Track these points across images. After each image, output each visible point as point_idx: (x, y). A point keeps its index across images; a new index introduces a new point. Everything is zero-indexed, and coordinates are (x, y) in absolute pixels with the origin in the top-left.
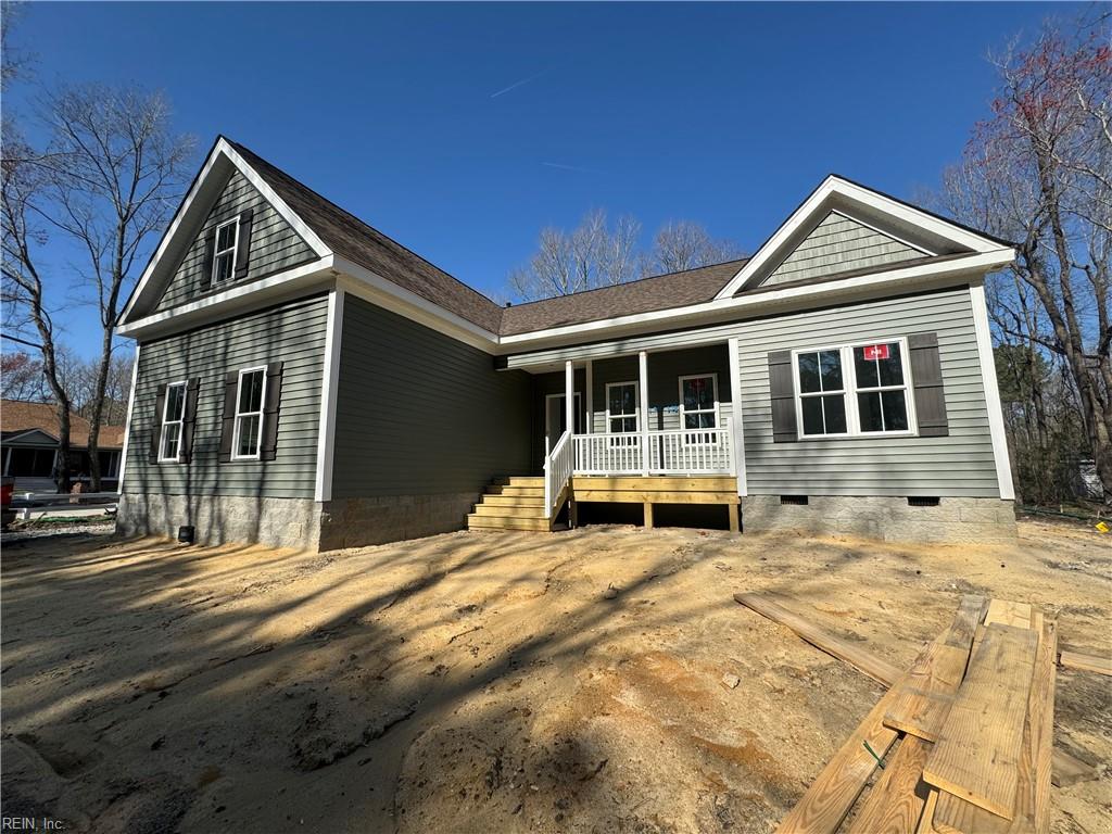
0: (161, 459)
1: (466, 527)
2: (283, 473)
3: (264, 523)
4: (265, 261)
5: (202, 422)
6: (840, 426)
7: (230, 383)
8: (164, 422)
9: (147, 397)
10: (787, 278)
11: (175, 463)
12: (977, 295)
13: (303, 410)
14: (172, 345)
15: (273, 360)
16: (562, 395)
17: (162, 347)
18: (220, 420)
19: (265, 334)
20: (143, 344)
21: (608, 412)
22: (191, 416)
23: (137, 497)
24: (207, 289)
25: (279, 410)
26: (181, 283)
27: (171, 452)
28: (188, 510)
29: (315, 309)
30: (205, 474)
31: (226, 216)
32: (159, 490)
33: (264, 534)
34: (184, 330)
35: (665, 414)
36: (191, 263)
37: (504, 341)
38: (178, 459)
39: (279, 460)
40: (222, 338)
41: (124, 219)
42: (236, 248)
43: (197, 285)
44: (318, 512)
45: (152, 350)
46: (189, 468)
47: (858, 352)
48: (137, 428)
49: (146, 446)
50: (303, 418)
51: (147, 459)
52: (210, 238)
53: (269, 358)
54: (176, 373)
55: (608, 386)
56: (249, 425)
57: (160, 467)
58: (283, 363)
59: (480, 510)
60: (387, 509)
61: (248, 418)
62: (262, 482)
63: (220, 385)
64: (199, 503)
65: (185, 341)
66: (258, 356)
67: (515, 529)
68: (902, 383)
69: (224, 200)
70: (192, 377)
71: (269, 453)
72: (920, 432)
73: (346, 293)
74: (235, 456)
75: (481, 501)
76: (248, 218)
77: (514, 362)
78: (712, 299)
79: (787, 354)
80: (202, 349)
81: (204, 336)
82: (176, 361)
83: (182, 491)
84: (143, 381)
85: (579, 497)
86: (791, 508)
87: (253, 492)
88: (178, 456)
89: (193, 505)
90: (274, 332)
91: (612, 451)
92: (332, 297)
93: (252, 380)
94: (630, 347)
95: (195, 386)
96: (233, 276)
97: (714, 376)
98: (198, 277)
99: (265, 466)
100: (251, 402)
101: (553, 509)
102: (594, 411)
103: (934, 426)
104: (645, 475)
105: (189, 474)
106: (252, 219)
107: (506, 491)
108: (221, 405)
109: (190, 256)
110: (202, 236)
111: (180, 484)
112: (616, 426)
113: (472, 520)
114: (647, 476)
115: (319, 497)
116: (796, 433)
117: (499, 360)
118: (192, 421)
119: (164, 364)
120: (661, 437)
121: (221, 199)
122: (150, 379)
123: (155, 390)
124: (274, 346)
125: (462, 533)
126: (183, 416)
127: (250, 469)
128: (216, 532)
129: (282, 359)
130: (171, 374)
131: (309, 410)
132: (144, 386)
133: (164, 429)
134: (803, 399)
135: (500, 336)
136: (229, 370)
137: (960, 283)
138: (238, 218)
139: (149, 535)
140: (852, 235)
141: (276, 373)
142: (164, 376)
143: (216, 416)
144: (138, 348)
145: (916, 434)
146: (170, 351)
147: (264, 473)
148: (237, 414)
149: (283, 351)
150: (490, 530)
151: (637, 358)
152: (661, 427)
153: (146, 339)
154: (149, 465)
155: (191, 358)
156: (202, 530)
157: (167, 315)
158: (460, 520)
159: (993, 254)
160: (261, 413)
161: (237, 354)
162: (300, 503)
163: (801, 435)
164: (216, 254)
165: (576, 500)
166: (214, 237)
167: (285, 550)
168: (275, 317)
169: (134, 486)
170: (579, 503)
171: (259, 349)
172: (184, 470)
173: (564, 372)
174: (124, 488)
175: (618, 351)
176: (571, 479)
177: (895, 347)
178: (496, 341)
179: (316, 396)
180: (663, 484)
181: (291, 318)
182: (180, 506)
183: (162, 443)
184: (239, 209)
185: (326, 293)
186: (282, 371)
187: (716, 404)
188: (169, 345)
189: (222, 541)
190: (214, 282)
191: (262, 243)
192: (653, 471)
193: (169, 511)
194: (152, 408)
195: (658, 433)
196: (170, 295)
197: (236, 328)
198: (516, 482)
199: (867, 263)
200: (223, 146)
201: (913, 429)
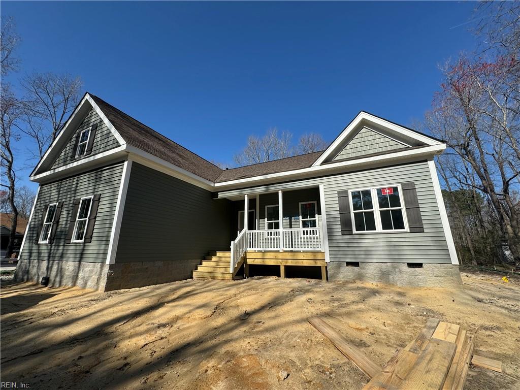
0: (40, 242)
1: (192, 278)
2: (92, 248)
3: (81, 275)
4: (99, 147)
5: (60, 223)
6: (372, 226)
7: (76, 204)
8: (45, 223)
9: (39, 211)
10: (345, 157)
11: (46, 244)
12: (431, 164)
13: (105, 218)
14: (54, 186)
15: (95, 194)
16: (242, 211)
17: (50, 187)
18: (69, 222)
19: (94, 181)
20: (42, 185)
21: (266, 219)
22: (56, 220)
23: (26, 261)
24: (73, 159)
25: (95, 217)
26: (62, 157)
27: (45, 238)
28: (48, 268)
29: (117, 170)
30: (58, 249)
31: (85, 127)
32: (36, 258)
33: (80, 282)
34: (59, 179)
35: (292, 221)
36: (68, 148)
37: (217, 185)
38: (47, 241)
39: (92, 243)
40: (75, 183)
41: (56, 130)
42: (88, 141)
43: (69, 158)
44: (106, 270)
45: (46, 188)
46: (51, 246)
47: (379, 191)
48: (32, 226)
49: (35, 235)
50: (105, 222)
51: (34, 241)
52: (78, 137)
53: (94, 192)
54: (53, 200)
55: (266, 207)
56: (82, 224)
57: (39, 245)
58: (101, 194)
59: (200, 268)
60: (147, 268)
61: (82, 221)
62: (82, 254)
63: (71, 205)
64: (52, 265)
65: (60, 184)
66: (89, 192)
67: (214, 279)
68: (400, 206)
69: (86, 120)
70: (60, 201)
71: (89, 239)
72: (410, 230)
73: (133, 162)
74: (73, 240)
75: (201, 264)
76: (95, 128)
77: (221, 195)
78: (310, 166)
79: (346, 192)
80: (66, 188)
81: (68, 182)
82: (54, 193)
83: (46, 258)
84: (39, 203)
85: (249, 262)
86: (350, 268)
87: (78, 259)
88: (48, 240)
89: (50, 265)
90: (98, 180)
91: (268, 238)
92: (126, 163)
93: (86, 202)
94: (272, 189)
95: (61, 206)
96: (85, 154)
97: (315, 202)
98: (70, 154)
99: (84, 246)
100: (84, 214)
101: (235, 269)
102: (260, 219)
103: (417, 227)
104: (281, 251)
105: (51, 250)
106: (96, 128)
107: (214, 259)
108: (70, 215)
109: (68, 145)
110: (74, 136)
111: (46, 255)
112: (270, 226)
113: (195, 274)
114: (282, 251)
115: (108, 262)
116: (352, 230)
117: (214, 194)
118: (57, 222)
119: (49, 195)
120: (291, 232)
121: (84, 120)
122: (42, 202)
123: (44, 207)
124: (97, 187)
125: (189, 280)
126: (53, 220)
127: (78, 247)
128: (58, 279)
129: (99, 193)
130: (51, 200)
131: (108, 218)
132: (39, 206)
133: (44, 227)
134: (355, 213)
135: (215, 183)
136: (76, 198)
137: (423, 159)
138: (91, 128)
139: (28, 280)
140: (372, 138)
141: (98, 199)
142: (48, 201)
143: (67, 221)
144: (40, 187)
145: (409, 231)
146: (53, 189)
147: (83, 250)
148: (77, 219)
149: (100, 189)
150: (203, 279)
151: (277, 193)
152: (291, 227)
153: (43, 183)
154: (34, 245)
155: (61, 192)
156: (52, 278)
157: (52, 172)
158: (189, 274)
159: (436, 146)
160: (87, 219)
161: (81, 190)
162: (99, 265)
163: (354, 231)
164: (80, 144)
165: (248, 263)
166: (80, 136)
167: (87, 290)
168: (100, 173)
169: (26, 255)
170: (250, 265)
171: (90, 188)
172: (49, 247)
173: (244, 201)
174: (21, 256)
175: (267, 190)
176: (246, 253)
177: (395, 189)
178: (213, 185)
179: (112, 211)
180: (288, 256)
181: (106, 173)
182: (44, 264)
183: (42, 233)
184: (91, 124)
185: (123, 162)
186: (99, 199)
187: (317, 215)
188: (53, 186)
189: (60, 285)
190: (76, 157)
191: (99, 139)
192: (285, 249)
193: (39, 268)
194: (41, 216)
195: (290, 230)
196: (57, 163)
197: (82, 178)
198: (219, 254)
199: (381, 150)
200: (88, 97)
201: (407, 228)
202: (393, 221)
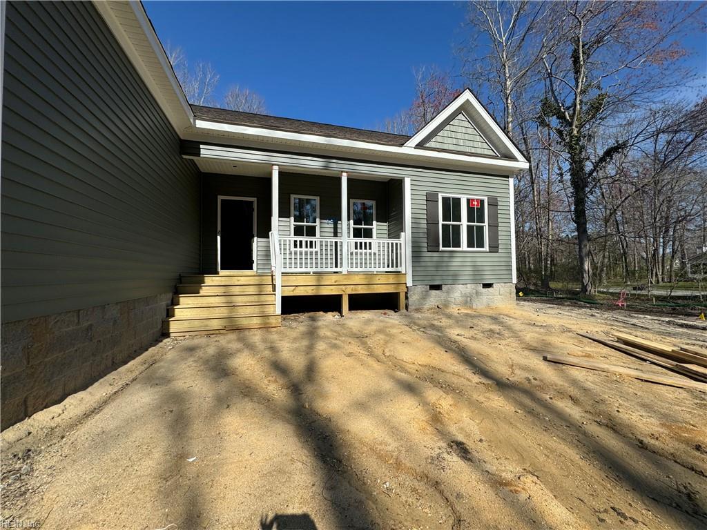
1: (170, 335)
6: (458, 244)
12: (511, 181)
21: (292, 219)
35: (339, 226)
37: (201, 124)
47: (468, 200)
55: (293, 198)
68: (484, 222)
72: (489, 249)
77: (207, 153)
78: (402, 145)
79: (437, 195)
86: (434, 292)
94: (335, 166)
97: (374, 202)
102: (280, 217)
103: (494, 248)
104: (345, 272)
107: (205, 290)
112: (299, 232)
116: (439, 246)
125: (165, 343)
134: (443, 225)
152: (335, 236)
158: (157, 327)
163: (441, 248)
175: (326, 168)
177: (483, 202)
178: (192, 123)
180: (357, 280)
187: (374, 222)
192: (350, 270)
201: (486, 248)
202: (475, 238)
